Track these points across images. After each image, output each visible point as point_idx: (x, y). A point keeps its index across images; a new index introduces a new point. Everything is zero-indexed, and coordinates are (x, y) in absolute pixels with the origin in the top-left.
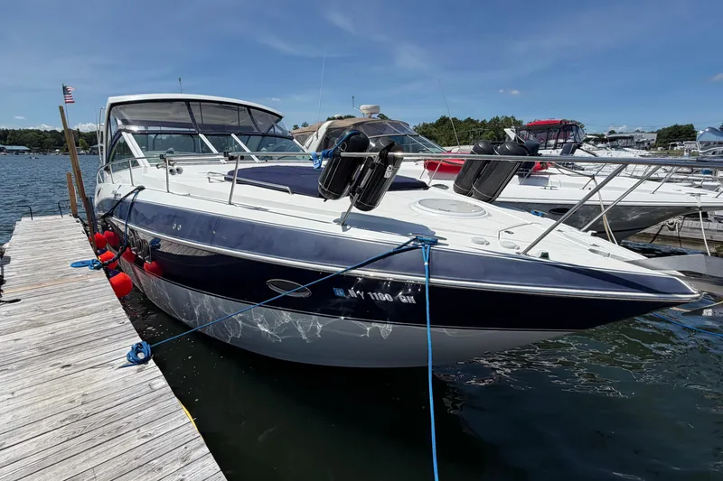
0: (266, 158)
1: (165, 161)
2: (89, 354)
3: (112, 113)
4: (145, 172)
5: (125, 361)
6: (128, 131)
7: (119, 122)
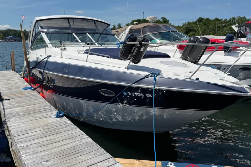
0: (101, 45)
1: (62, 45)
2: (42, 114)
3: (36, 24)
4: (51, 49)
5: (55, 116)
6: (43, 32)
7: (40, 28)
